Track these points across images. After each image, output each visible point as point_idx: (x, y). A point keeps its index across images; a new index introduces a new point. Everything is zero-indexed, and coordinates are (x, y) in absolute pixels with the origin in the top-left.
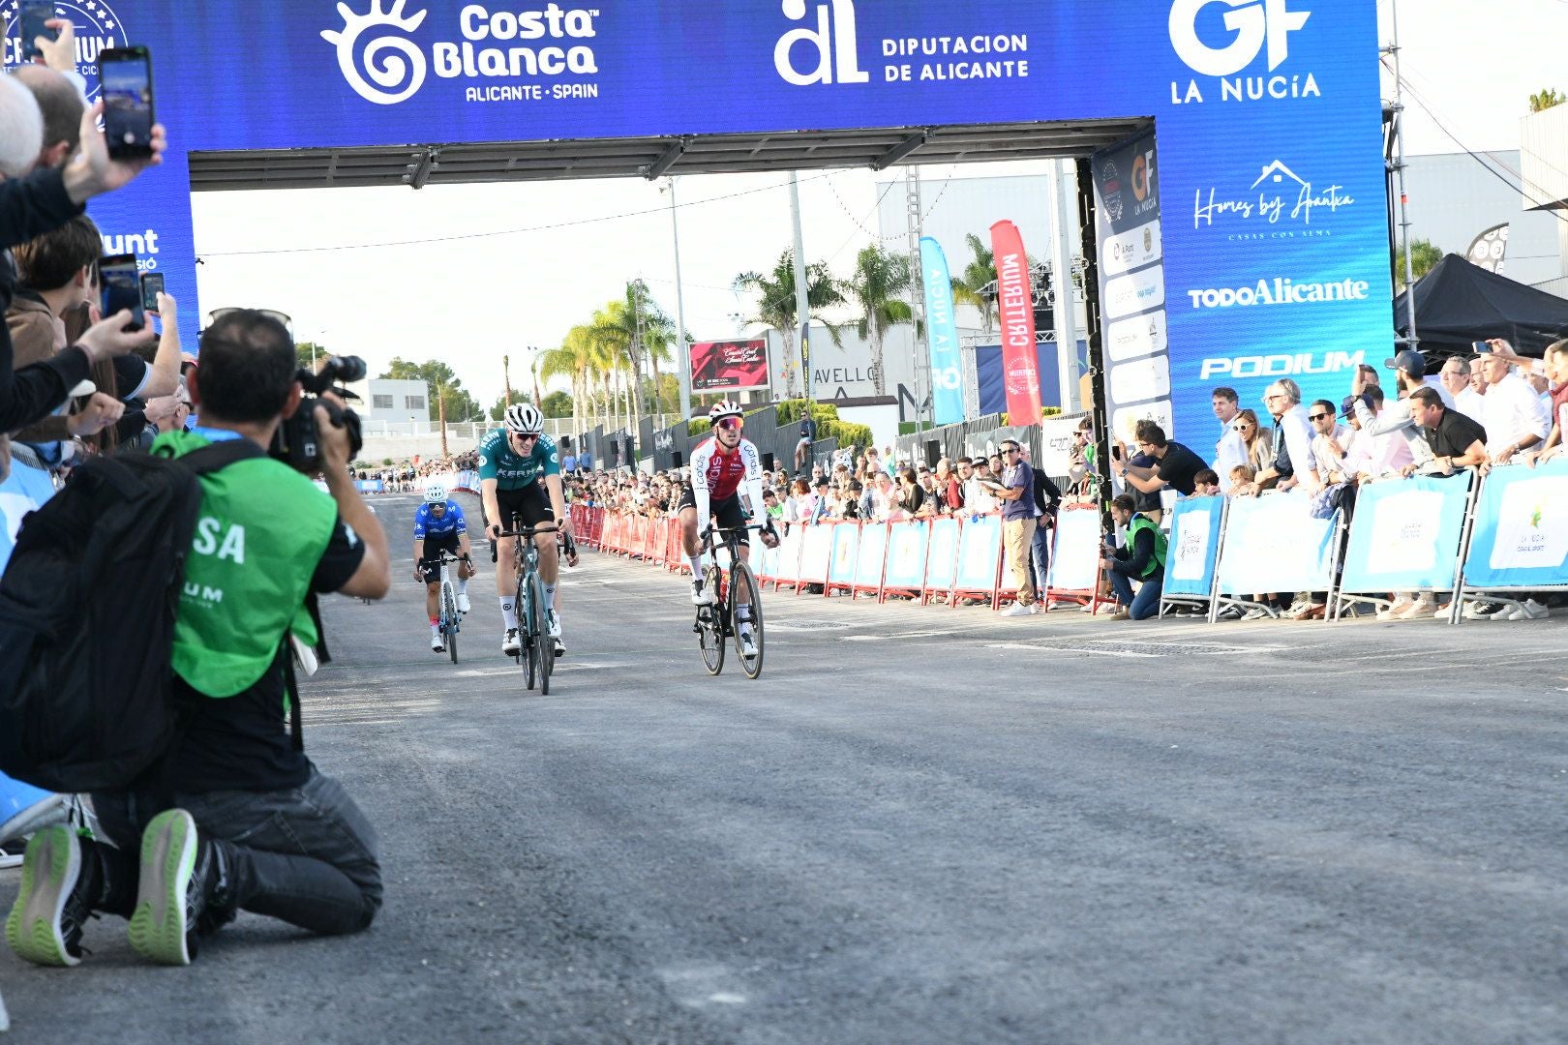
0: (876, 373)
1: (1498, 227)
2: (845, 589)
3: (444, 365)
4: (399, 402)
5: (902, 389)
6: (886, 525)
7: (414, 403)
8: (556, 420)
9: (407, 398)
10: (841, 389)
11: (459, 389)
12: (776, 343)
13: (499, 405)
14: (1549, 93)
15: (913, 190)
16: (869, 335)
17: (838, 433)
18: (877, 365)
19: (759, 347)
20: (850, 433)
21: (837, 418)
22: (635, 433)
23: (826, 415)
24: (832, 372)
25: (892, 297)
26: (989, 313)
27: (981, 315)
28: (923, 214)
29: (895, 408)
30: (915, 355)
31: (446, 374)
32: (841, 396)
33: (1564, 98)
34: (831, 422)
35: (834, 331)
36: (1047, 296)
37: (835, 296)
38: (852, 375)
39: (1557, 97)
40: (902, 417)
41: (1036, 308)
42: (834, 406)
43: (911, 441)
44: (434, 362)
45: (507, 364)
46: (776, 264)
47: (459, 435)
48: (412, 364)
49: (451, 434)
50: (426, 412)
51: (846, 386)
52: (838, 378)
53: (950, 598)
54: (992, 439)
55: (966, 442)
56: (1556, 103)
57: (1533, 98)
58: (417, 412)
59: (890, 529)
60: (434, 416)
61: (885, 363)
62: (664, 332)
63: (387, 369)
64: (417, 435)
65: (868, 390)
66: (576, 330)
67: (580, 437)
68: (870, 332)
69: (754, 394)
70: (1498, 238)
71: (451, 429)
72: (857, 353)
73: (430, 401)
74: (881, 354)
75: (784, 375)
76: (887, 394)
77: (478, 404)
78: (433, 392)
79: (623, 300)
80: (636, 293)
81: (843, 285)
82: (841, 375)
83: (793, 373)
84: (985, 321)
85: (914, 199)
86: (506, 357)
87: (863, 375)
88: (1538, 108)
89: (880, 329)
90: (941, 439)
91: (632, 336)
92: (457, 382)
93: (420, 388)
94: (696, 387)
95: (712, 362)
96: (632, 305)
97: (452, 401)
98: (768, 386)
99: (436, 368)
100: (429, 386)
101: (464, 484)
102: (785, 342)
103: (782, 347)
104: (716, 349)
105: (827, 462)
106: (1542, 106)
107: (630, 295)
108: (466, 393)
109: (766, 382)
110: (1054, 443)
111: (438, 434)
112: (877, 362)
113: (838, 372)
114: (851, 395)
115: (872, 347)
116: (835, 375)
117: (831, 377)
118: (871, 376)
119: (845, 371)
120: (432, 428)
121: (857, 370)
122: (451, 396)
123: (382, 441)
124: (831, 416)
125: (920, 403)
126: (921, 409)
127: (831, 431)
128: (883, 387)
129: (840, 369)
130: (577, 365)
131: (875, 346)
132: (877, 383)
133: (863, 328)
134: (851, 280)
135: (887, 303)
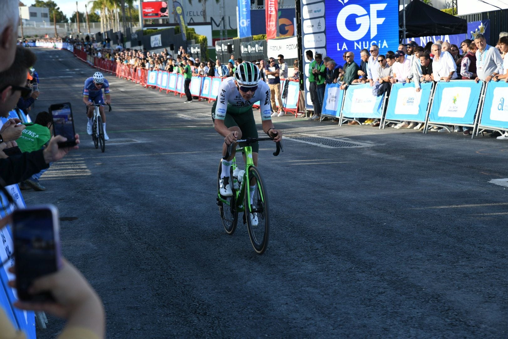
0: (204, 14)
3: (54, 2)
4: (39, 15)
5: (212, 19)
7: (45, 15)
8: (94, 24)
9: (42, 13)
11: (59, 11)
13: (73, 16)
16: (202, 1)
20: (200, 38)
21: (195, 33)
22: (122, 31)
23: (191, 32)
24: (189, 13)
29: (210, 27)
30: (220, 12)
31: (55, 5)
32: (192, 22)
38: (195, 14)
40: (212, 29)
45: (77, 4)
47: (60, 27)
48: (43, 1)
49: (58, 27)
50: (48, 19)
51: (193, 18)
52: (191, 15)
54: (250, 45)
58: (46, 19)
60: (51, 21)
61: (207, 10)
63: (34, 3)
64: (46, 26)
65: (201, 20)
67: (105, 32)
69: (163, 20)
71: (58, 25)
72: (197, 6)
73: (50, 14)
74: (205, 7)
75: (173, 13)
76: (208, 21)
77: (65, 16)
78: (51, 12)
82: (192, 14)
86: (77, 2)
87: (199, 14)
92: (58, 8)
93: (46, 10)
94: (144, 17)
97: (57, 15)
98: (167, 17)
99: (51, 3)
100: (49, 9)
101: (65, 47)
108: (61, 12)
111: (53, 27)
112: (204, 10)
113: (191, 13)
114: (196, 21)
115: (202, 5)
116: (190, 14)
117: (188, 15)
118: (202, 14)
119: (193, 12)
120: (51, 25)
121: (197, 12)
122: (57, 13)
123: (34, 28)
124: (193, 32)
125: (218, 24)
126: (218, 26)
127: (193, 37)
128: (206, 19)
129: (191, 12)
130: (103, 6)
131: (204, 5)
132: (204, 17)
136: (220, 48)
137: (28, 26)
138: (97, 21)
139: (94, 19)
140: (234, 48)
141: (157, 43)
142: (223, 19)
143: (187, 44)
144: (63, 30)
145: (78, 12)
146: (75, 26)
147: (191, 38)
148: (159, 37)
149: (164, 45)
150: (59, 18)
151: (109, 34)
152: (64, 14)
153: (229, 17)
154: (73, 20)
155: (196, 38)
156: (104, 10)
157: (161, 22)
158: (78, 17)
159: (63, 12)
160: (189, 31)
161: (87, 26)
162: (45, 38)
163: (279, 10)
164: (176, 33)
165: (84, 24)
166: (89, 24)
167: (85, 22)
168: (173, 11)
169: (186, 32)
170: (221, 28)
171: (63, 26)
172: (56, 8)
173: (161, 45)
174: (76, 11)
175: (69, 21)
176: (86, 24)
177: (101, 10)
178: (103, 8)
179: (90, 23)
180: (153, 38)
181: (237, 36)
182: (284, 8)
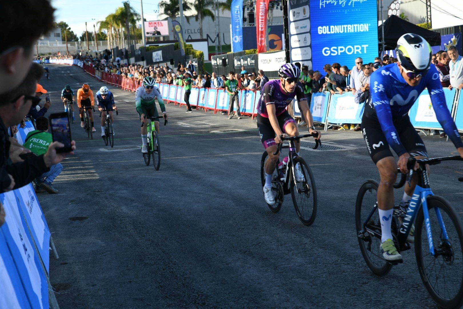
0: (201, 31)
3: (65, 23)
4: (52, 35)
5: (208, 36)
7: (58, 35)
8: (101, 42)
10: (189, 36)
11: (71, 31)
12: (170, 22)
13: (83, 36)
16: (199, 20)
20: (197, 54)
21: (193, 49)
22: (127, 48)
23: (189, 48)
25: (205, 8)
29: (206, 43)
30: (215, 29)
31: (66, 26)
32: (190, 39)
35: (188, 18)
36: (252, 9)
37: (189, 8)
38: (193, 31)
40: (208, 45)
41: (249, 13)
43: (217, 58)
44: (62, 22)
45: (86, 25)
47: (71, 45)
49: (69, 45)
50: (60, 38)
51: (191, 35)
52: (189, 32)
54: (242, 58)
55: (234, 59)
58: (58, 38)
60: (63, 40)
61: (203, 28)
62: (136, 18)
64: (58, 45)
65: (198, 37)
66: (110, 16)
67: (111, 50)
68: (199, 19)
71: (69, 43)
72: (195, 25)
73: (62, 34)
74: (202, 25)
75: (173, 31)
76: (204, 38)
77: (76, 36)
78: (63, 32)
79: (122, 6)
81: (191, 4)
82: (190, 31)
86: (86, 23)
87: (196, 31)
89: (202, 18)
92: (70, 29)
93: (59, 31)
96: (126, 9)
97: (69, 34)
99: (63, 24)
100: (61, 30)
101: (76, 63)
107: (125, 6)
108: (72, 32)
110: (262, 61)
111: (65, 45)
112: (201, 28)
114: (193, 38)
115: (199, 23)
116: (188, 31)
118: (199, 31)
119: (191, 30)
120: (63, 43)
121: (194, 30)
122: (68, 33)
123: (48, 47)
124: (191, 48)
125: (213, 40)
126: (213, 42)
127: (191, 53)
128: (203, 36)
129: (189, 30)
130: (109, 26)
131: (200, 23)
132: (201, 35)
133: (197, 17)
134: (193, 3)
135: (204, 10)
136: (215, 62)
137: (42, 45)
138: (104, 40)
139: (101, 37)
140: (228, 62)
141: (158, 58)
142: (218, 35)
143: (185, 59)
144: (74, 48)
145: (88, 32)
146: (85, 43)
147: (189, 53)
148: (160, 52)
150: (70, 38)
151: (115, 50)
152: (75, 34)
153: (224, 34)
154: (83, 38)
155: (194, 53)
156: (110, 29)
157: (162, 39)
158: (87, 36)
159: (74, 32)
160: (187, 47)
161: (96, 44)
162: (58, 55)
163: (269, 27)
164: (175, 49)
165: (92, 42)
166: (97, 43)
167: (94, 40)
168: (173, 29)
169: (185, 48)
170: (216, 44)
171: (74, 45)
172: (68, 28)
173: (162, 60)
174: (85, 31)
175: (80, 40)
176: (94, 42)
177: (108, 30)
178: (109, 28)
179: (98, 41)
180: (154, 54)
181: (230, 51)
182: (273, 25)
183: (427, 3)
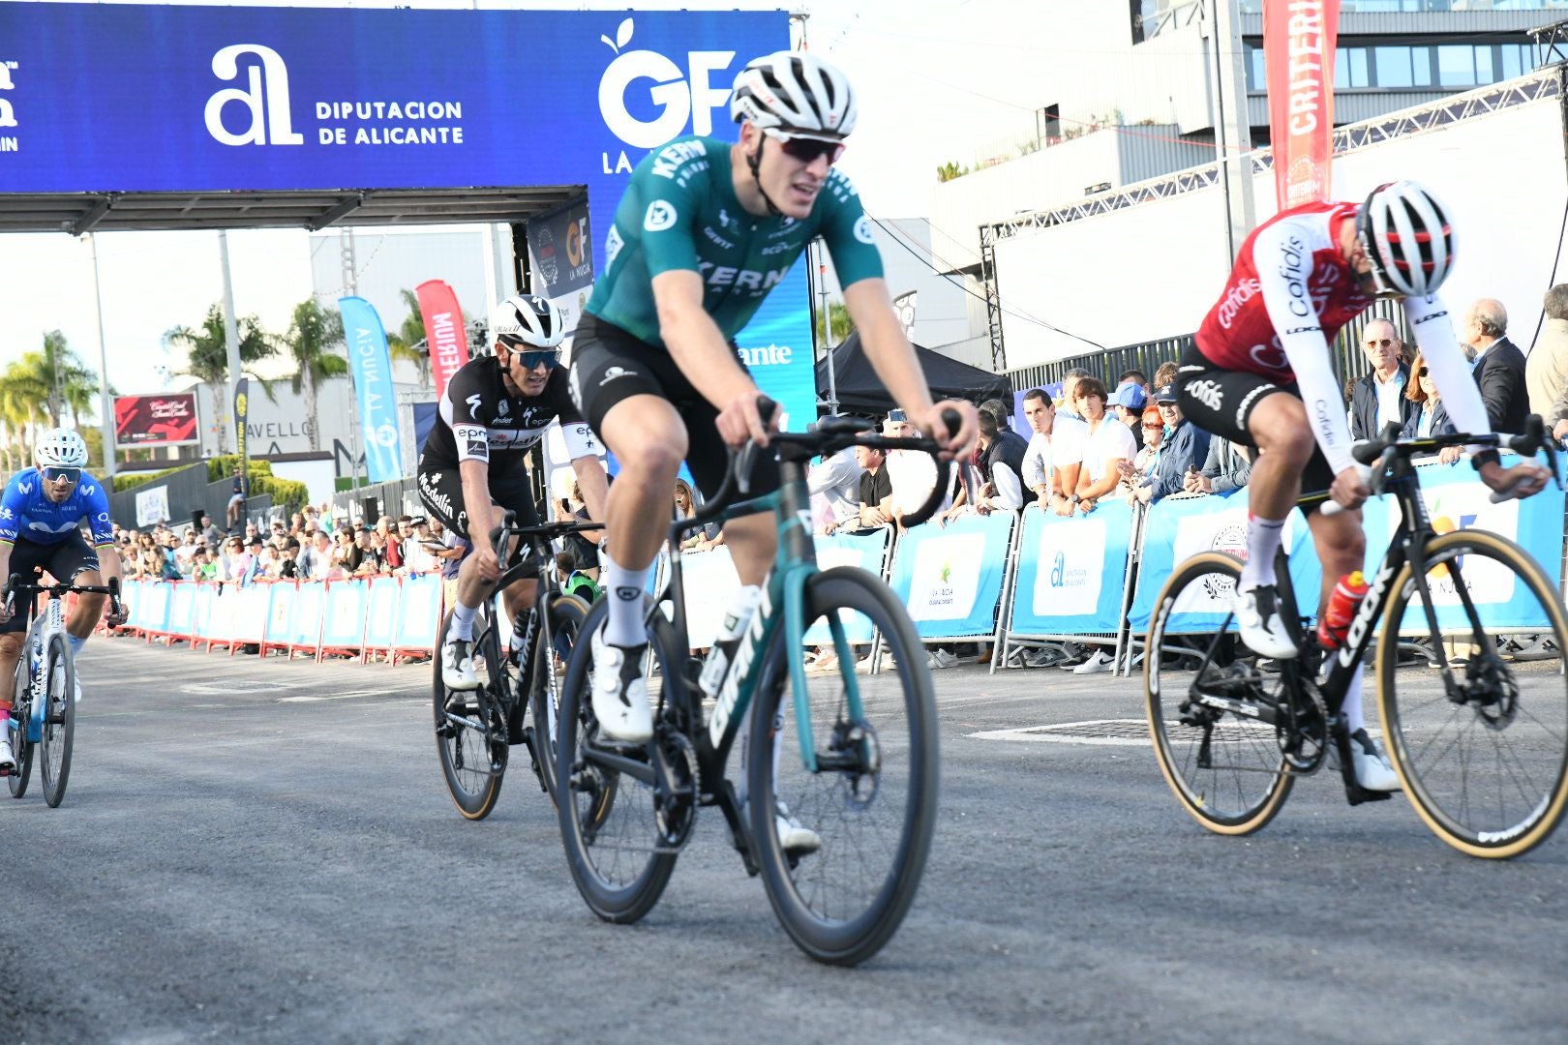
0: (311, 428)
1: (908, 294)
2: (282, 649)
5: (337, 444)
6: (324, 584)
10: (274, 444)
12: (206, 398)
14: (954, 166)
15: (347, 245)
16: (303, 390)
17: (272, 490)
18: (312, 421)
19: (187, 399)
20: (285, 490)
21: (271, 475)
23: (260, 472)
24: (265, 427)
25: (326, 351)
26: (425, 369)
27: (417, 370)
28: (358, 270)
29: (331, 463)
30: (351, 411)
32: (275, 451)
33: (967, 171)
34: (264, 478)
35: (267, 386)
38: (286, 430)
39: (961, 170)
40: (338, 472)
42: (268, 462)
43: (348, 498)
46: (205, 319)
51: (279, 442)
52: (271, 433)
53: (390, 656)
55: (404, 499)
56: (960, 175)
57: (940, 170)
59: (328, 587)
61: (321, 419)
62: (86, 385)
65: (303, 446)
68: (304, 386)
69: (183, 449)
70: (908, 305)
72: (292, 408)
74: (315, 409)
75: (214, 429)
76: (323, 449)
80: (54, 345)
81: (277, 338)
82: (274, 430)
83: (223, 428)
84: (421, 376)
85: (348, 254)
87: (297, 430)
88: (944, 179)
89: (315, 383)
90: (379, 495)
91: (50, 389)
94: (120, 442)
95: (137, 415)
96: (50, 357)
98: (197, 442)
102: (215, 398)
103: (212, 401)
104: (143, 404)
105: (260, 519)
106: (948, 177)
107: (48, 346)
109: (195, 437)
112: (311, 417)
113: (271, 427)
114: (284, 450)
115: (306, 402)
116: (269, 430)
117: (264, 433)
118: (306, 431)
119: (279, 426)
121: (290, 425)
125: (356, 458)
127: (266, 488)
128: (318, 442)
129: (272, 424)
131: (309, 401)
132: (312, 439)
133: (297, 383)
134: (284, 333)
135: (321, 358)
147: (258, 491)
148: (161, 492)
149: (177, 517)
157: (174, 454)
168: (214, 422)
173: (167, 517)
180: (142, 499)
183: (988, 298)
